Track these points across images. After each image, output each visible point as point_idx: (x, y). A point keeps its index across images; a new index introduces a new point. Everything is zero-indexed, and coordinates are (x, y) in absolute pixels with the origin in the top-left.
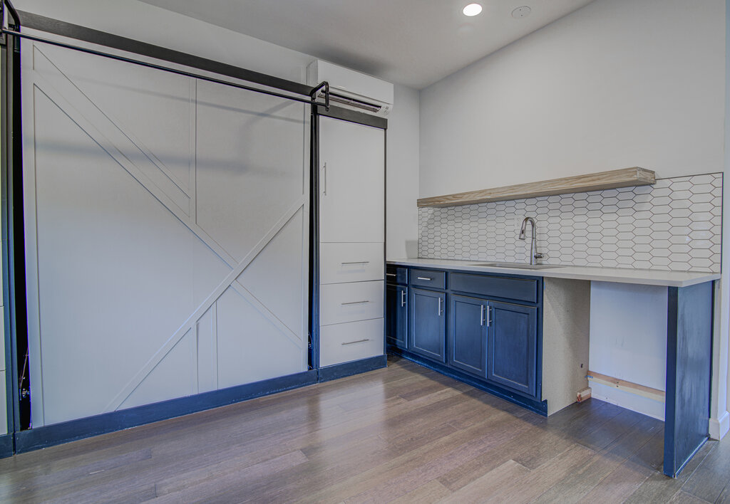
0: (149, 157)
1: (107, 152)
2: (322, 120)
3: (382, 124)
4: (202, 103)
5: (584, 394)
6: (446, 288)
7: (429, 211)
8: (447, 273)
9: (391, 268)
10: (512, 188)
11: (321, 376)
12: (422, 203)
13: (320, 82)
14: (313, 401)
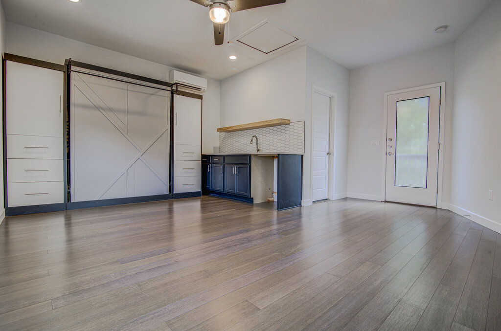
0: (111, 110)
1: (97, 108)
2: (175, 96)
3: (200, 97)
4: (129, 90)
5: (271, 199)
6: (224, 162)
7: (223, 134)
8: (224, 156)
9: (203, 156)
10: (248, 124)
11: (174, 196)
12: (219, 130)
13: (175, 82)
14: (171, 205)
